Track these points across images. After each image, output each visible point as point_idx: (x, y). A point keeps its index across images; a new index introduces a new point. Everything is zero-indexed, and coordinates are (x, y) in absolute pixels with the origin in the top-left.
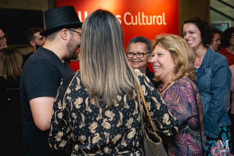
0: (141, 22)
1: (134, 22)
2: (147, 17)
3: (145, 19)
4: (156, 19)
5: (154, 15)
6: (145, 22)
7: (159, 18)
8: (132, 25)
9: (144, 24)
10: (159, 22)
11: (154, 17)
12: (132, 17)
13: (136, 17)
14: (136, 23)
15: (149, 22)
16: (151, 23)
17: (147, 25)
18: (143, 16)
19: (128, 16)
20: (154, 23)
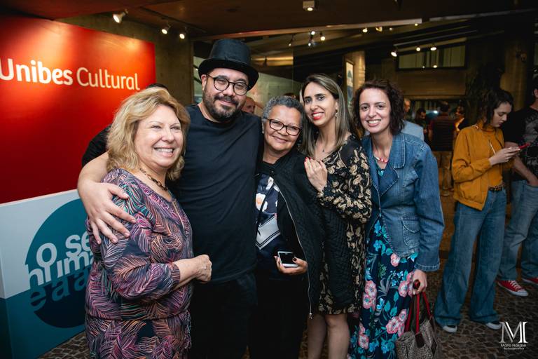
0: (104, 83)
1: (93, 82)
2: (112, 77)
3: (109, 79)
4: (125, 81)
5: (123, 76)
6: (110, 84)
7: (130, 81)
8: (89, 86)
9: (109, 87)
10: (130, 85)
11: (123, 78)
12: (90, 75)
13: (96, 75)
14: (96, 85)
15: (116, 84)
16: (118, 86)
17: (112, 88)
18: (107, 76)
19: (82, 72)
20: (123, 87)
